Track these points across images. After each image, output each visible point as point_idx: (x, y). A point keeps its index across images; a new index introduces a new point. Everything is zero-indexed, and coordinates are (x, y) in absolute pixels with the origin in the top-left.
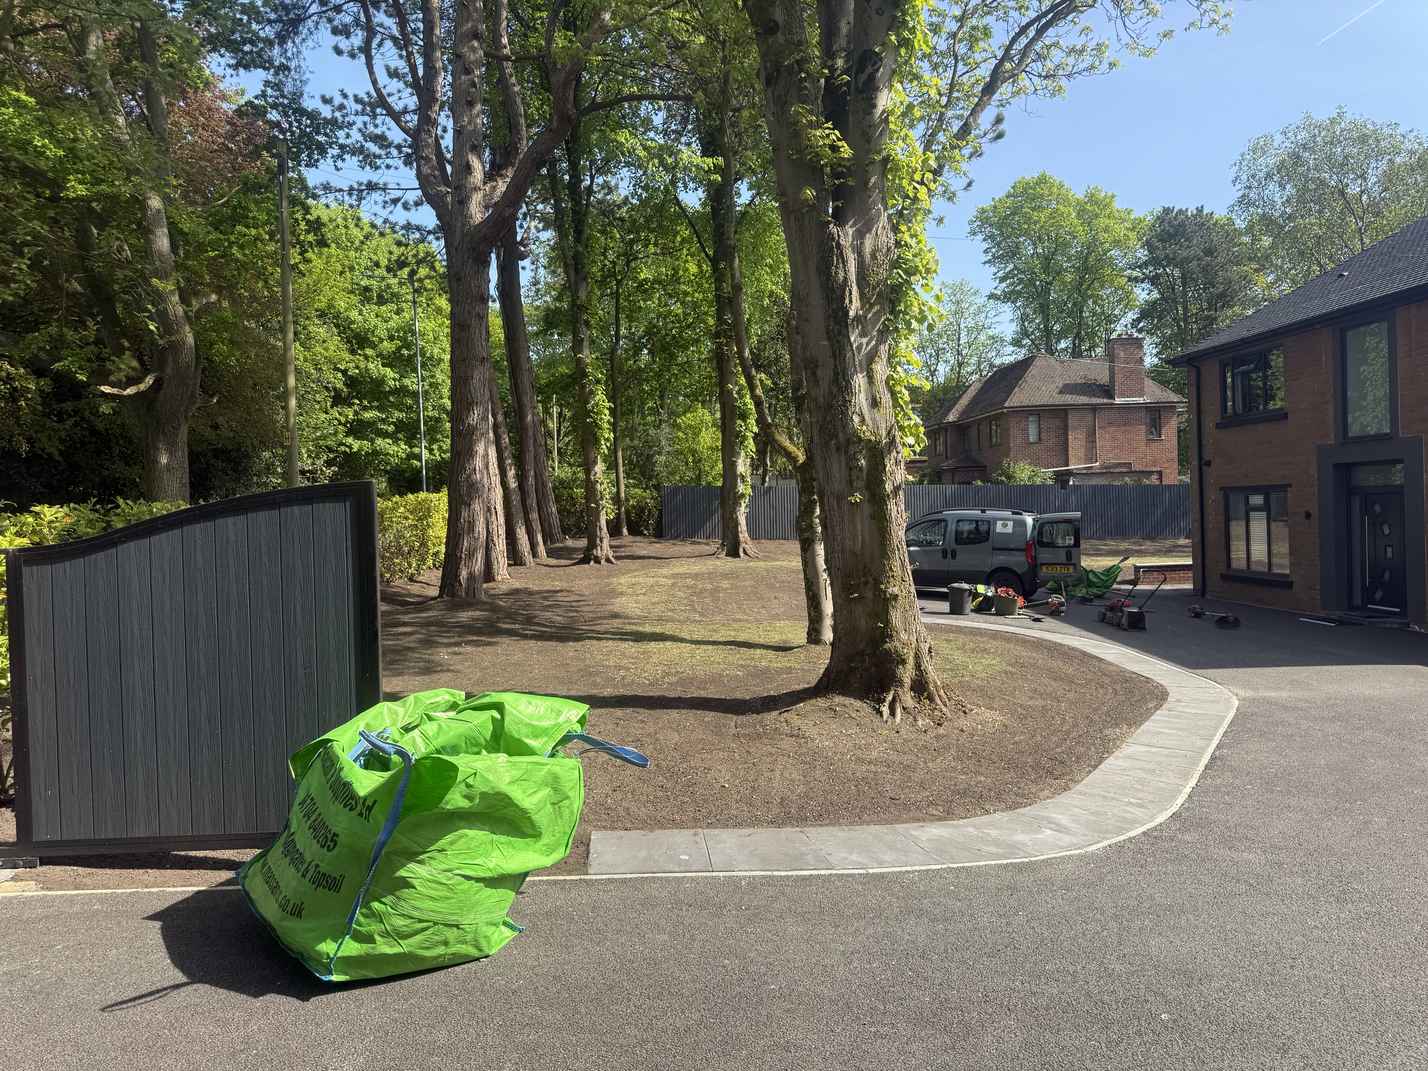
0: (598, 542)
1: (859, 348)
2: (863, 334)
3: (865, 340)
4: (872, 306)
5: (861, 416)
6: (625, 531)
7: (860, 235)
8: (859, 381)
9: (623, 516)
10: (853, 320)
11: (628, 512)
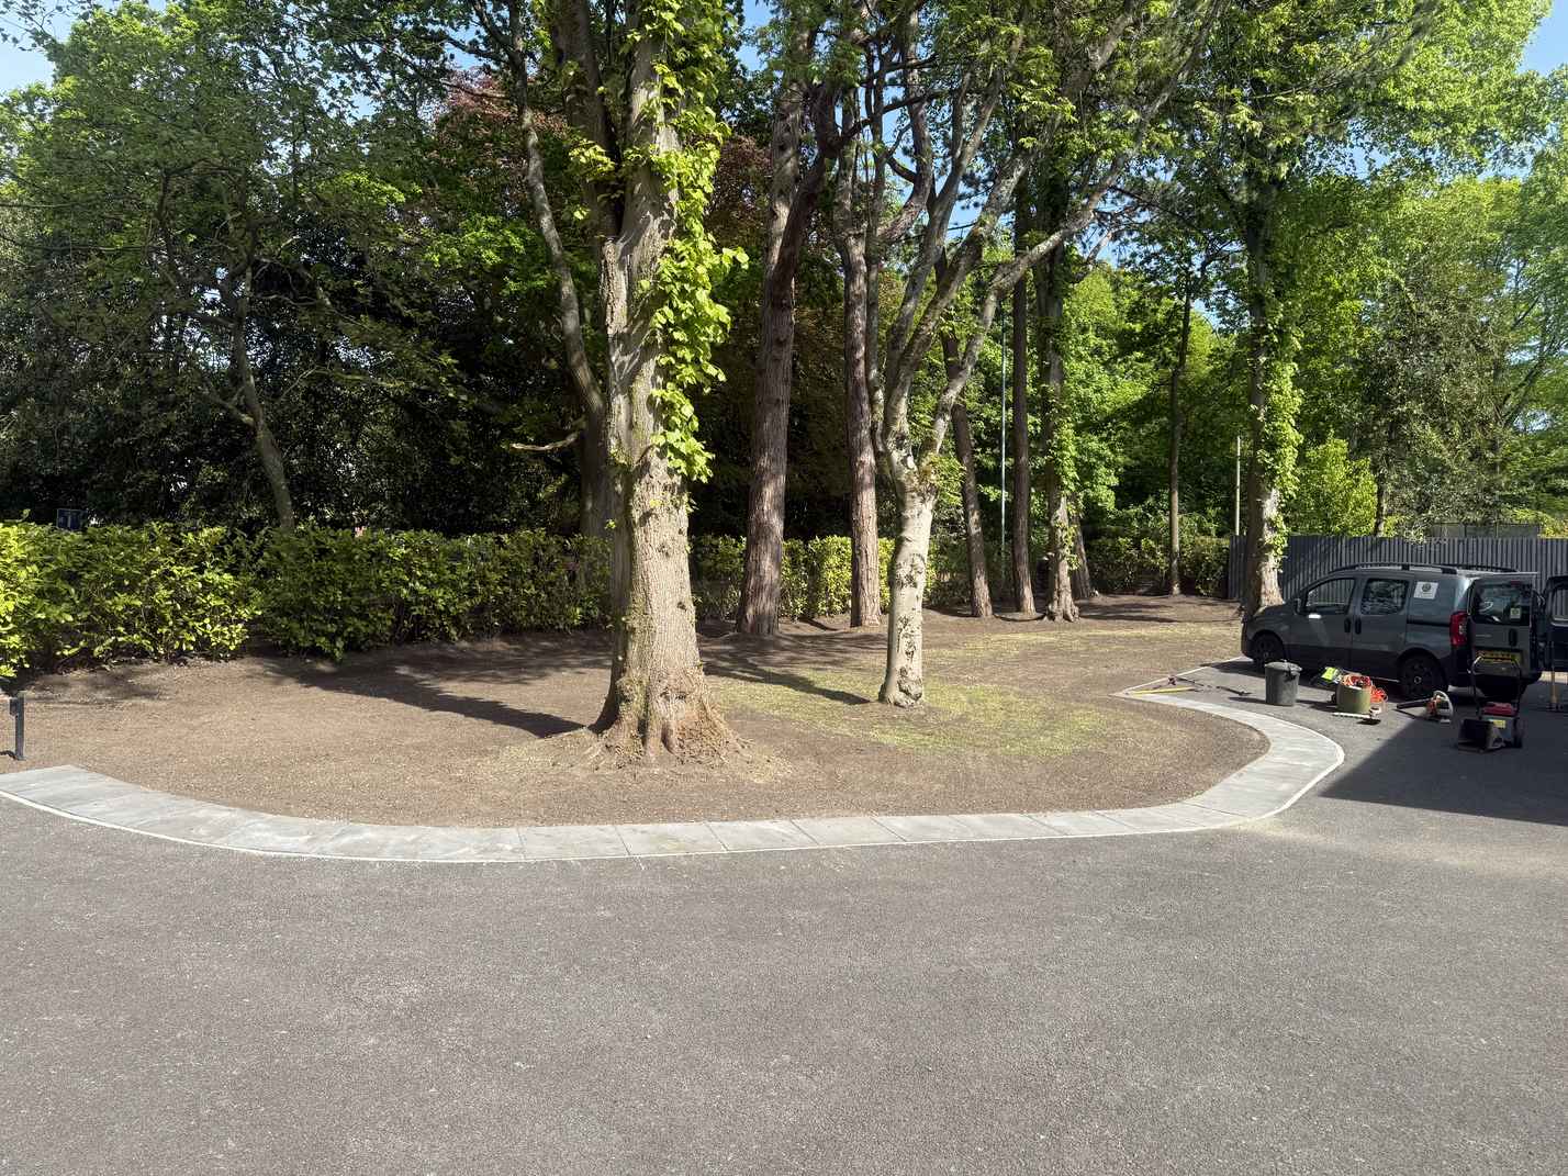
0: (1056, 596)
1: (621, 367)
2: (625, 352)
3: (627, 358)
4: (635, 322)
5: (618, 438)
6: (1176, 589)
7: (628, 250)
8: (620, 401)
9: (1175, 572)
10: (613, 339)
11: (1181, 568)
